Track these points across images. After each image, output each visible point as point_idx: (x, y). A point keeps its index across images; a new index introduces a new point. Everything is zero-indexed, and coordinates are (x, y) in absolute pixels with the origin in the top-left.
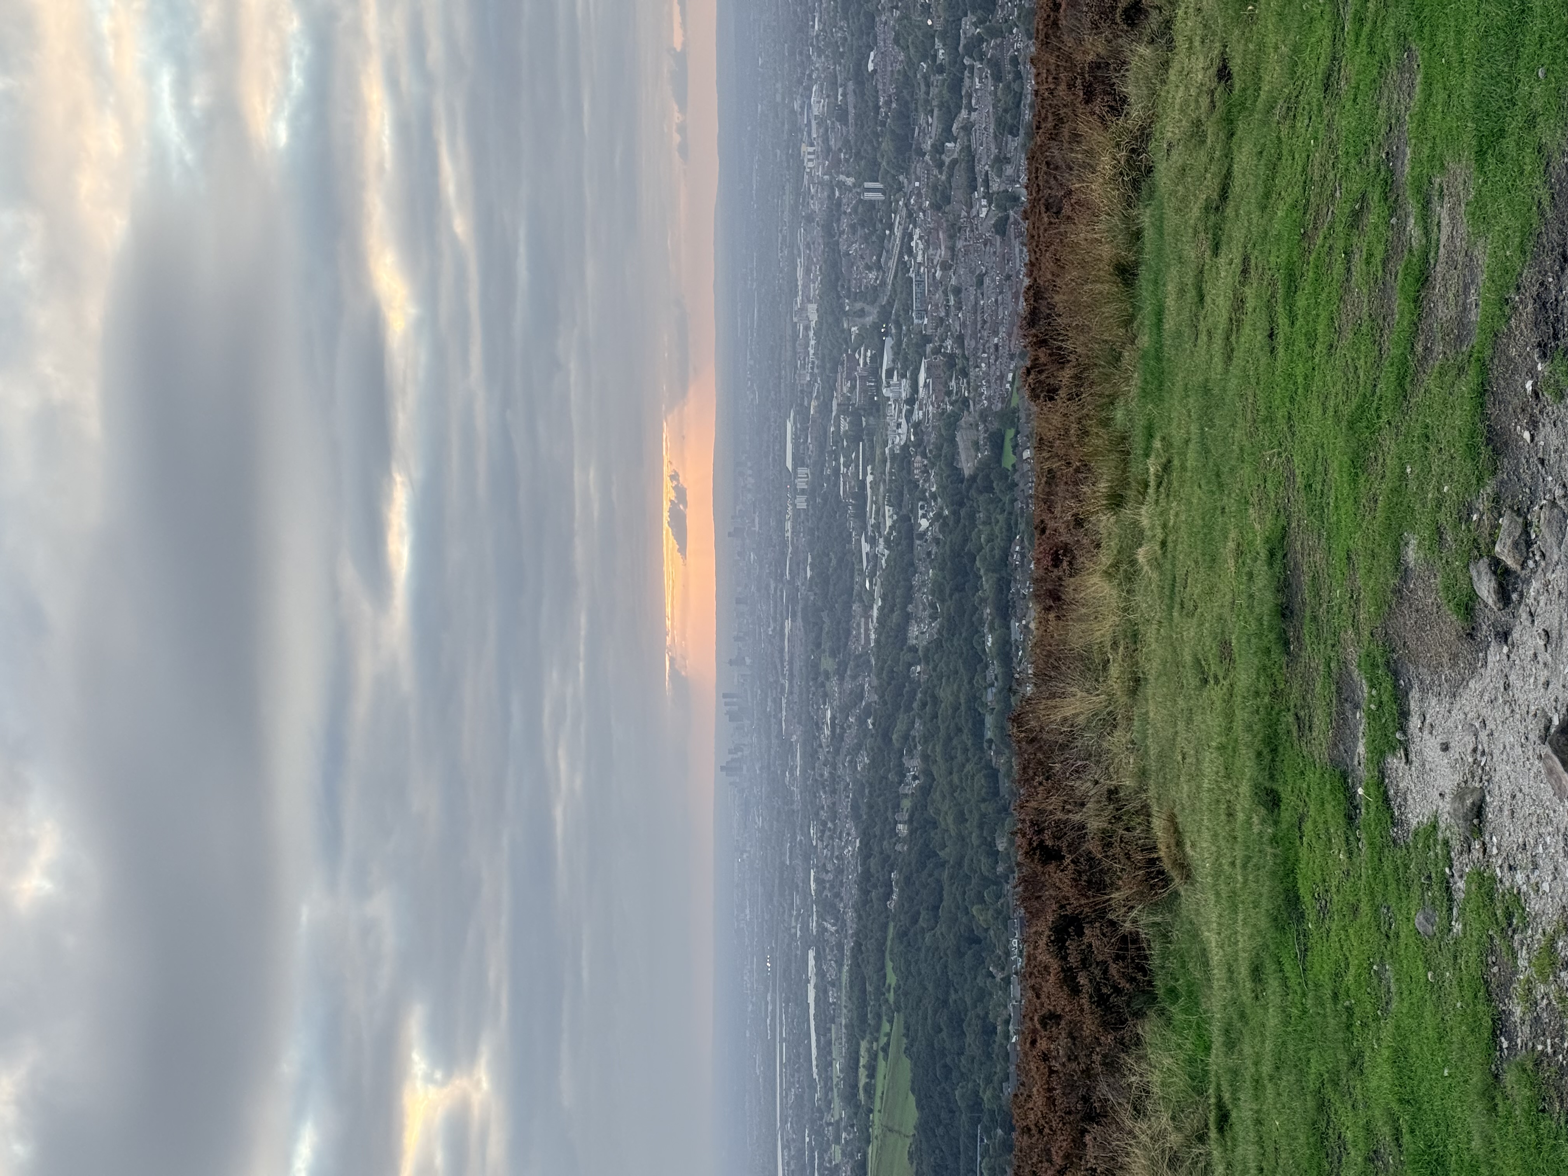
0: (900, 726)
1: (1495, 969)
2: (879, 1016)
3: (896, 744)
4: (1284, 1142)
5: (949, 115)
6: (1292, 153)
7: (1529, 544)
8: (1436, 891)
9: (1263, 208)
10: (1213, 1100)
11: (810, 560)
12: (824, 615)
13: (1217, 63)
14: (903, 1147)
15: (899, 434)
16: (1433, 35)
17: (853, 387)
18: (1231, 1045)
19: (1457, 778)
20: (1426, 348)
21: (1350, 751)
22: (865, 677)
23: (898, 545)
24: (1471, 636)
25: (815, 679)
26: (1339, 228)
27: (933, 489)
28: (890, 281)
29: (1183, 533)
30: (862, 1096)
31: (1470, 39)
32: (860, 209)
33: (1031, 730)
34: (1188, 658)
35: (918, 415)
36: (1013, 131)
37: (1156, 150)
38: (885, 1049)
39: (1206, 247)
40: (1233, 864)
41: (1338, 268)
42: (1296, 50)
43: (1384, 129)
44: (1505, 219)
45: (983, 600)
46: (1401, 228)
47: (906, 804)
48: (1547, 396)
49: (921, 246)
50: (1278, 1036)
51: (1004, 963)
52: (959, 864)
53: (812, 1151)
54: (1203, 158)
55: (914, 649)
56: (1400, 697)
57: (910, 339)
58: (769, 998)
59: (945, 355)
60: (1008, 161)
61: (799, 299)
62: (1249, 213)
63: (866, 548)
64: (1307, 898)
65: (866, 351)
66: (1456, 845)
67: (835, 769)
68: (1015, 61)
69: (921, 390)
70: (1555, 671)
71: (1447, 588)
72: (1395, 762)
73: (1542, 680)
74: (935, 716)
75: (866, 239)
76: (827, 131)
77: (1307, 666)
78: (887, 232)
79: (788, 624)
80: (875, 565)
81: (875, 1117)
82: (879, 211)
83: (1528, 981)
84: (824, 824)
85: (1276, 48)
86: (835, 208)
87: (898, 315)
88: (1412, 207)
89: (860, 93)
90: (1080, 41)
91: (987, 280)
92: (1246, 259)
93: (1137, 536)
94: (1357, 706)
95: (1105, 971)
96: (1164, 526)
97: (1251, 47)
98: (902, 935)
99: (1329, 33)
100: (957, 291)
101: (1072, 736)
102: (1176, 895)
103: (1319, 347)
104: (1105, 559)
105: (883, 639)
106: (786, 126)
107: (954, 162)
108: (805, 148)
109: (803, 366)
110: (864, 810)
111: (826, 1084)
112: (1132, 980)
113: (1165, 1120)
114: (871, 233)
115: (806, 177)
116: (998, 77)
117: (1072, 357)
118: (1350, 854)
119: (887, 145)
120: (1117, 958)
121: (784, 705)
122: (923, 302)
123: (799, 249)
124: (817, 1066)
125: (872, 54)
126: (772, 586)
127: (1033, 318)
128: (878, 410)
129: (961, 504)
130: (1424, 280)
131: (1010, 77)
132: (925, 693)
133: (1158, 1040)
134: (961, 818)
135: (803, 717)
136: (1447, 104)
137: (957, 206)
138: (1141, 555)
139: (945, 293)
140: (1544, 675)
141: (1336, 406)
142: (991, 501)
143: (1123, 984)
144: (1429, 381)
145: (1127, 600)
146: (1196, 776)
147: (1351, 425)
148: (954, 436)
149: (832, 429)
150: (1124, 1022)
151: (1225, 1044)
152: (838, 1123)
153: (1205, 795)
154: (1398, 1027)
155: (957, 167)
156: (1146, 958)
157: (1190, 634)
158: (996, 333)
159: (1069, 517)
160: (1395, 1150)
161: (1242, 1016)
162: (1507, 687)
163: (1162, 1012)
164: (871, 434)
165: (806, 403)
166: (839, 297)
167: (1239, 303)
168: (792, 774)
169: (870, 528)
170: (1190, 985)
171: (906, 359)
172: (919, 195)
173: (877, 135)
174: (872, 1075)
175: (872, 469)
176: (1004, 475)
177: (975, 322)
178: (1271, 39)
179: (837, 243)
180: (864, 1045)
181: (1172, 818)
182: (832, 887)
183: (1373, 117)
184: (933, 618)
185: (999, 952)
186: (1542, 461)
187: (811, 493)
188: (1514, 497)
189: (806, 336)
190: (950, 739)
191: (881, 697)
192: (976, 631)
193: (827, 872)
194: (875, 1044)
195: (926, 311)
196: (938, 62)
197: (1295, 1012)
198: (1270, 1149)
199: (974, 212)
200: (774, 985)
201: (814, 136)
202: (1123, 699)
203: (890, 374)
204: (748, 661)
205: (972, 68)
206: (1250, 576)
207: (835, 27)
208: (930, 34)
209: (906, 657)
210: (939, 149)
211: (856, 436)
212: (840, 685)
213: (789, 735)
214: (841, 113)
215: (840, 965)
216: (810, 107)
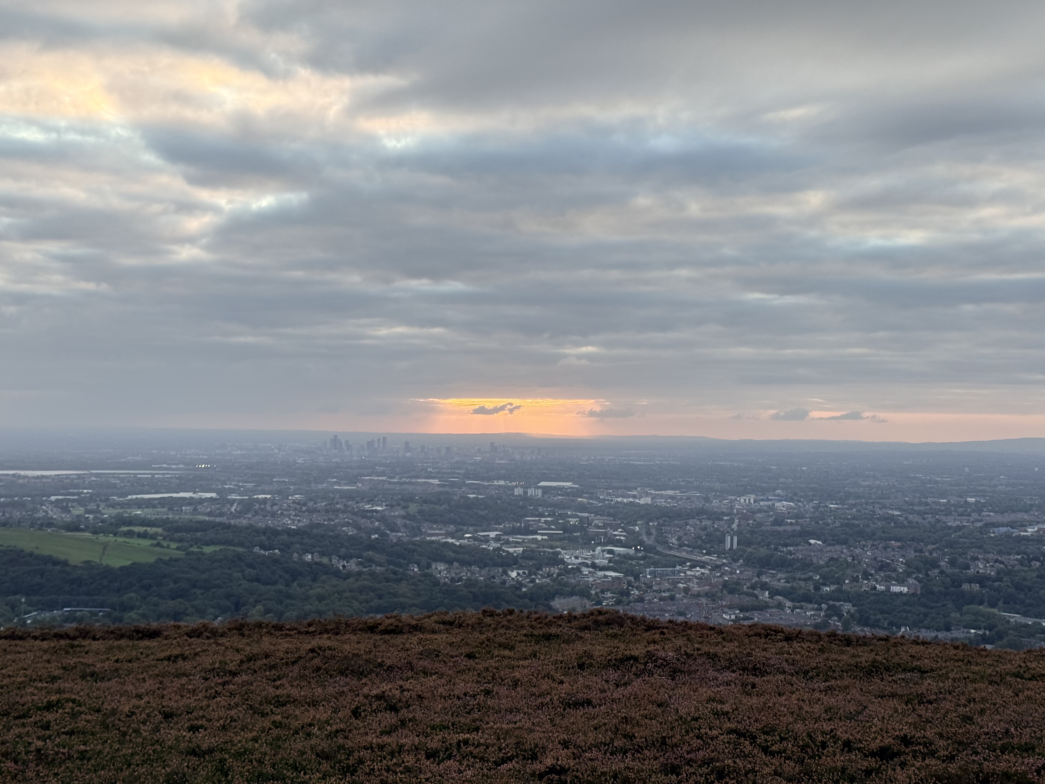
0: (378, 557)
2: (180, 540)
3: (365, 554)
5: (788, 594)
11: (480, 497)
12: (445, 506)
14: (94, 556)
15: (571, 558)
17: (599, 527)
22: (405, 532)
23: (498, 557)
25: (402, 499)
27: (537, 581)
28: (672, 553)
30: (125, 529)
32: (718, 533)
35: (585, 571)
38: (158, 545)
47: (325, 560)
49: (697, 574)
52: (289, 596)
53: (78, 494)
55: (429, 566)
57: (635, 566)
58: (181, 466)
59: (628, 589)
61: (653, 492)
63: (493, 534)
65: (624, 536)
67: (342, 512)
69: (603, 573)
74: (388, 580)
75: (698, 537)
76: (766, 512)
78: (704, 551)
79: (436, 482)
80: (481, 541)
81: (111, 538)
82: (718, 546)
84: (305, 504)
86: (716, 516)
87: (650, 557)
89: (794, 534)
98: (239, 557)
100: (672, 598)
105: (434, 546)
106: (765, 485)
107: (756, 597)
108: (752, 497)
109: (609, 494)
110: (318, 532)
111: (125, 504)
114: (703, 541)
115: (733, 498)
119: (763, 551)
121: (381, 478)
122: (662, 575)
123: (685, 492)
124: (137, 498)
125: (820, 543)
126: (461, 472)
128: (585, 544)
129: (531, 600)
132: (401, 574)
134: (321, 598)
135: (374, 491)
137: (728, 598)
139: (669, 590)
148: (576, 595)
149: (569, 513)
152: (100, 512)
155: (754, 599)
164: (569, 539)
165: (584, 495)
166: (658, 518)
168: (335, 483)
169: (506, 537)
171: (621, 563)
172: (731, 573)
173: (768, 545)
174: (140, 535)
175: (545, 539)
179: (694, 518)
180: (159, 530)
182: (262, 510)
184: (452, 580)
187: (524, 497)
189: (629, 496)
190: (374, 590)
191: (396, 544)
193: (272, 506)
194: (161, 538)
195: (655, 577)
196: (822, 587)
199: (726, 610)
200: (190, 470)
201: (761, 503)
203: (610, 552)
204: (408, 455)
205: (820, 609)
207: (835, 518)
208: (839, 582)
209: (424, 561)
210: (764, 586)
211: (566, 528)
212: (399, 516)
213: (362, 482)
214: (779, 521)
215: (209, 514)
216: (781, 501)
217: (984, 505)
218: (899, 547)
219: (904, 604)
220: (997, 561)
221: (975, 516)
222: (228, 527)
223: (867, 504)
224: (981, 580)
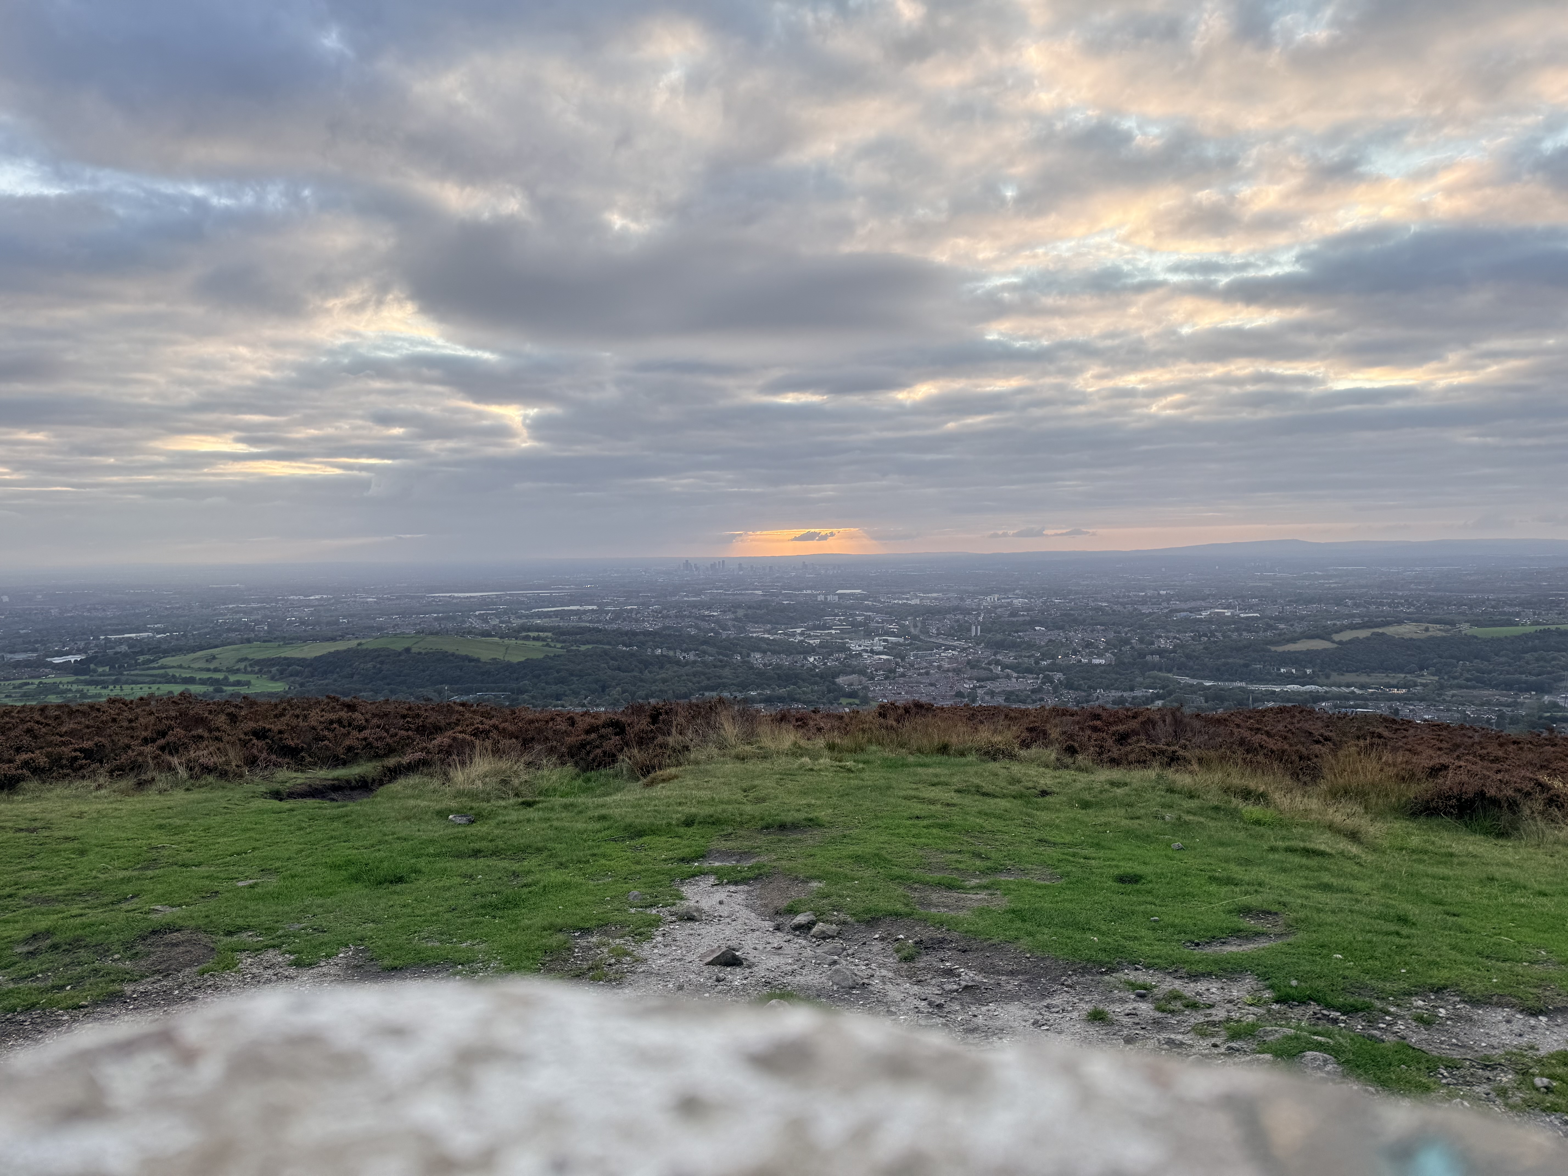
0: (710, 649)
1: (613, 928)
2: (564, 642)
3: (701, 648)
4: (519, 832)
5: (1014, 668)
6: (1008, 825)
7: (824, 938)
8: (650, 900)
9: (980, 812)
10: (537, 799)
11: (792, 603)
12: (765, 610)
13: (1049, 790)
14: (500, 656)
15: (855, 646)
16: (1069, 889)
17: (879, 623)
18: (566, 807)
19: (706, 909)
20: (916, 889)
21: (716, 859)
22: (734, 631)
23: (800, 646)
24: (777, 913)
25: (733, 606)
26: (972, 848)
27: (828, 664)
28: (932, 640)
29: (818, 779)
30: (524, 634)
31: (1068, 906)
32: (967, 624)
33: (716, 708)
34: (756, 782)
35: (865, 655)
36: (1007, 700)
37: (1006, 762)
38: (548, 645)
39: (959, 786)
40: (656, 806)
41: (953, 848)
42: (1058, 827)
43: (1022, 867)
44: (982, 923)
45: (774, 689)
46: (974, 876)
47: (671, 653)
48: (897, 945)
49: (949, 655)
50: (572, 828)
51: (592, 703)
52: (642, 680)
53: (496, 609)
54: (1004, 784)
55: (749, 655)
56: (745, 881)
57: (903, 651)
58: (572, 586)
59: (895, 668)
60: (992, 697)
61: (921, 595)
62: (977, 806)
63: (799, 631)
64: (641, 840)
65: (897, 629)
66: (674, 909)
67: (687, 617)
68: (1042, 699)
69: (878, 656)
70: (762, 952)
71: (800, 901)
72: (712, 879)
73: (758, 946)
74: (715, 667)
75: (952, 627)
76: (1005, 607)
77: (756, 838)
78: (956, 638)
79: (760, 592)
80: (790, 636)
81: (513, 641)
82: (967, 634)
83: (609, 944)
84: (660, 613)
85: (1058, 818)
86: (967, 612)
87: (915, 644)
88: (985, 881)
89: (1024, 623)
90: (1056, 726)
91: (933, 688)
92: (954, 805)
93: (815, 757)
94: (738, 861)
95: (597, 747)
96: (820, 770)
97: (1058, 806)
98: (606, 652)
99: (1067, 841)
100: (927, 673)
101: (714, 728)
102: (638, 780)
103: (913, 840)
104: (803, 743)
105: (753, 640)
106: (1007, 587)
107: (991, 671)
108: (996, 596)
109: (889, 598)
110: (668, 632)
111: (529, 616)
112: (594, 760)
113: (526, 777)
114: (955, 631)
115: (982, 597)
116: (1033, 691)
117: (900, 725)
118: (665, 860)
119: (999, 637)
120: (605, 753)
121: (719, 591)
122: (921, 657)
123: (946, 594)
124: (539, 611)
125: (1044, 629)
126: (779, 584)
127: (919, 706)
128: (867, 635)
129: (821, 678)
130: (950, 887)
131: (1034, 697)
132: (727, 661)
133: (564, 773)
134: (664, 681)
135: (714, 601)
136: (1036, 896)
137: (969, 673)
138: (806, 760)
139: (926, 668)
140: (760, 947)
141: (885, 848)
142: (823, 693)
143: (592, 756)
144: (900, 890)
145: (783, 753)
146: (697, 787)
147: (877, 855)
148: (855, 674)
149: (858, 613)
150: (572, 757)
151: (565, 804)
152: (510, 622)
153: (689, 791)
154: (581, 884)
155: (989, 672)
156: (605, 766)
157: (768, 783)
158: (906, 693)
159: (822, 725)
160: (520, 885)
161: (580, 812)
162: (753, 930)
163: (578, 775)
164: (855, 632)
165: (870, 599)
166: (923, 615)
167: (932, 802)
168: (685, 596)
169: (808, 632)
170: (592, 789)
171: (893, 648)
172: (974, 654)
173: (1004, 632)
174: (534, 639)
175: (838, 633)
176: (836, 699)
177: (912, 683)
178: (1062, 815)
179: (950, 613)
180: (550, 634)
181: (676, 777)
182: (629, 617)
183: (1027, 862)
184: (765, 665)
185: (598, 701)
186: (864, 944)
187: (825, 603)
188: (847, 931)
189: (904, 599)
190: (704, 674)
191: (724, 640)
192: (758, 686)
193: (636, 615)
194: (550, 640)
195: (917, 658)
196: (1040, 662)
197: (585, 836)
198: (515, 826)
199: (966, 681)
200: (579, 589)
201: (1003, 601)
202: (733, 752)
203: (885, 641)
204: (741, 573)
205: (1038, 678)
206: (799, 810)
207: (1057, 610)
208: (1054, 657)
209: (745, 651)
210: (998, 663)
211: (854, 624)
212: (730, 619)
213: (704, 594)
214: (1014, 614)
215: (590, 622)
216: (1017, 598)
217: (1173, 596)
218: (1103, 630)
219: (1102, 672)
220: (1175, 638)
221: (1165, 604)
222: (599, 631)
223: (1083, 598)
224: (1161, 652)
